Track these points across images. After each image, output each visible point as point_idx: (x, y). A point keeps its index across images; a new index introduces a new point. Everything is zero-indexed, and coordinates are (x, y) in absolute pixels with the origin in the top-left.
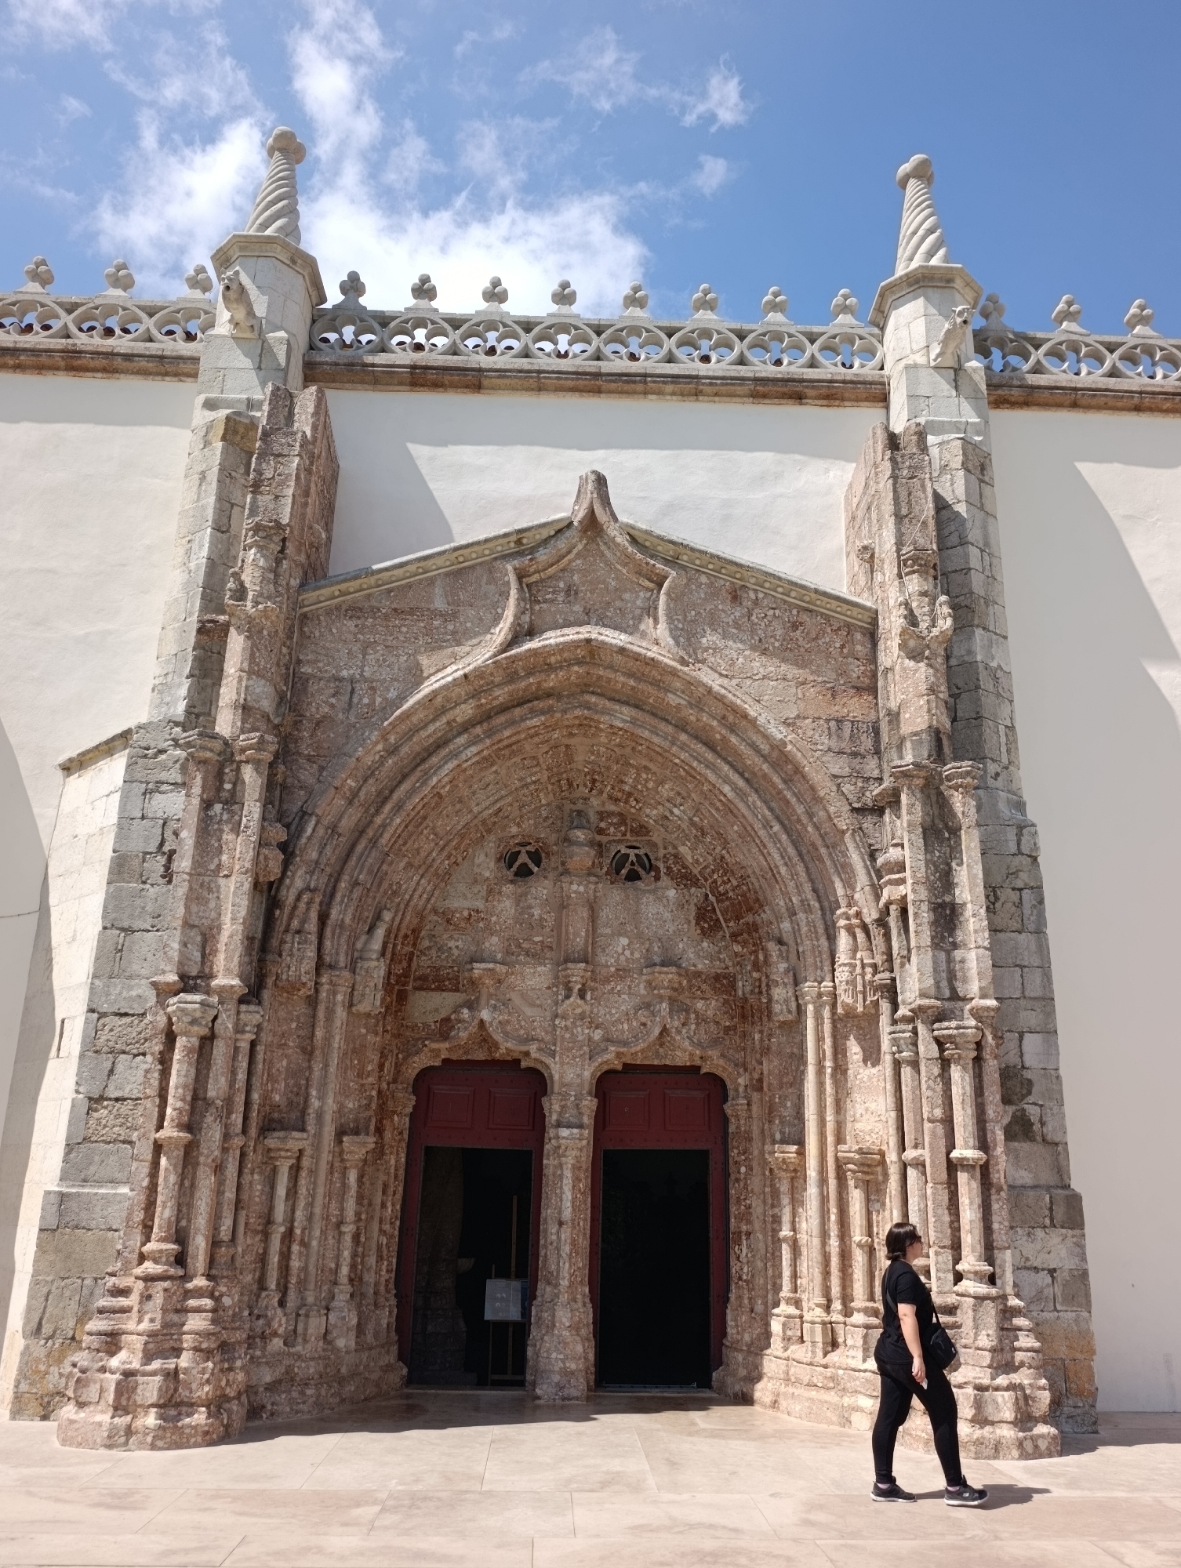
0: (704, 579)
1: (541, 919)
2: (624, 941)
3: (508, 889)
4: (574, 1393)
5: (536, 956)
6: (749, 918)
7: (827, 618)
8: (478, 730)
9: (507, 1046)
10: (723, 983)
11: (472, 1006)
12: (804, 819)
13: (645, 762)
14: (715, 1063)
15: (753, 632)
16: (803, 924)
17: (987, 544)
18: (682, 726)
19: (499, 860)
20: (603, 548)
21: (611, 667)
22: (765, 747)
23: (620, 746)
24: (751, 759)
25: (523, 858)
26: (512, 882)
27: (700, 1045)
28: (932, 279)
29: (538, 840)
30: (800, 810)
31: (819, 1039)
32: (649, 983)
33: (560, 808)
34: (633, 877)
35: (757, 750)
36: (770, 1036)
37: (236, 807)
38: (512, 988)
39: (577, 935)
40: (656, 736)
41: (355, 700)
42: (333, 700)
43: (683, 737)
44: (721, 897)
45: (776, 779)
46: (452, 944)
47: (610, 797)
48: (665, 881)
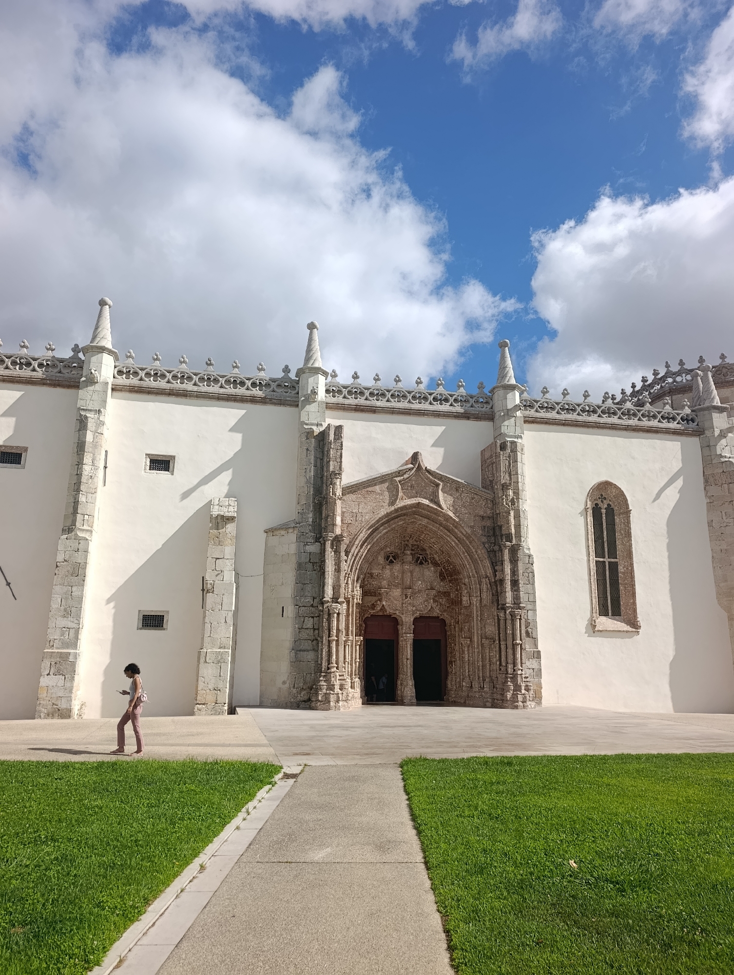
0: (448, 484)
1: (397, 576)
2: (420, 582)
3: (388, 567)
5: (396, 586)
6: (456, 577)
7: (481, 497)
9: (389, 611)
10: (446, 594)
11: (380, 600)
12: (475, 553)
13: (428, 533)
14: (446, 616)
15: (462, 500)
16: (473, 581)
18: (441, 525)
19: (384, 558)
20: (421, 474)
21: (423, 509)
22: (465, 533)
23: (421, 528)
24: (459, 534)
25: (391, 558)
26: (389, 565)
27: (441, 611)
29: (395, 553)
30: (474, 550)
31: (477, 612)
32: (427, 594)
33: (401, 543)
34: (421, 563)
35: (463, 534)
36: (461, 610)
38: (390, 595)
39: (407, 580)
40: (433, 527)
41: (357, 519)
42: (351, 519)
43: (441, 528)
44: (446, 570)
45: (467, 542)
46: (373, 583)
47: (415, 540)
48: (430, 565)
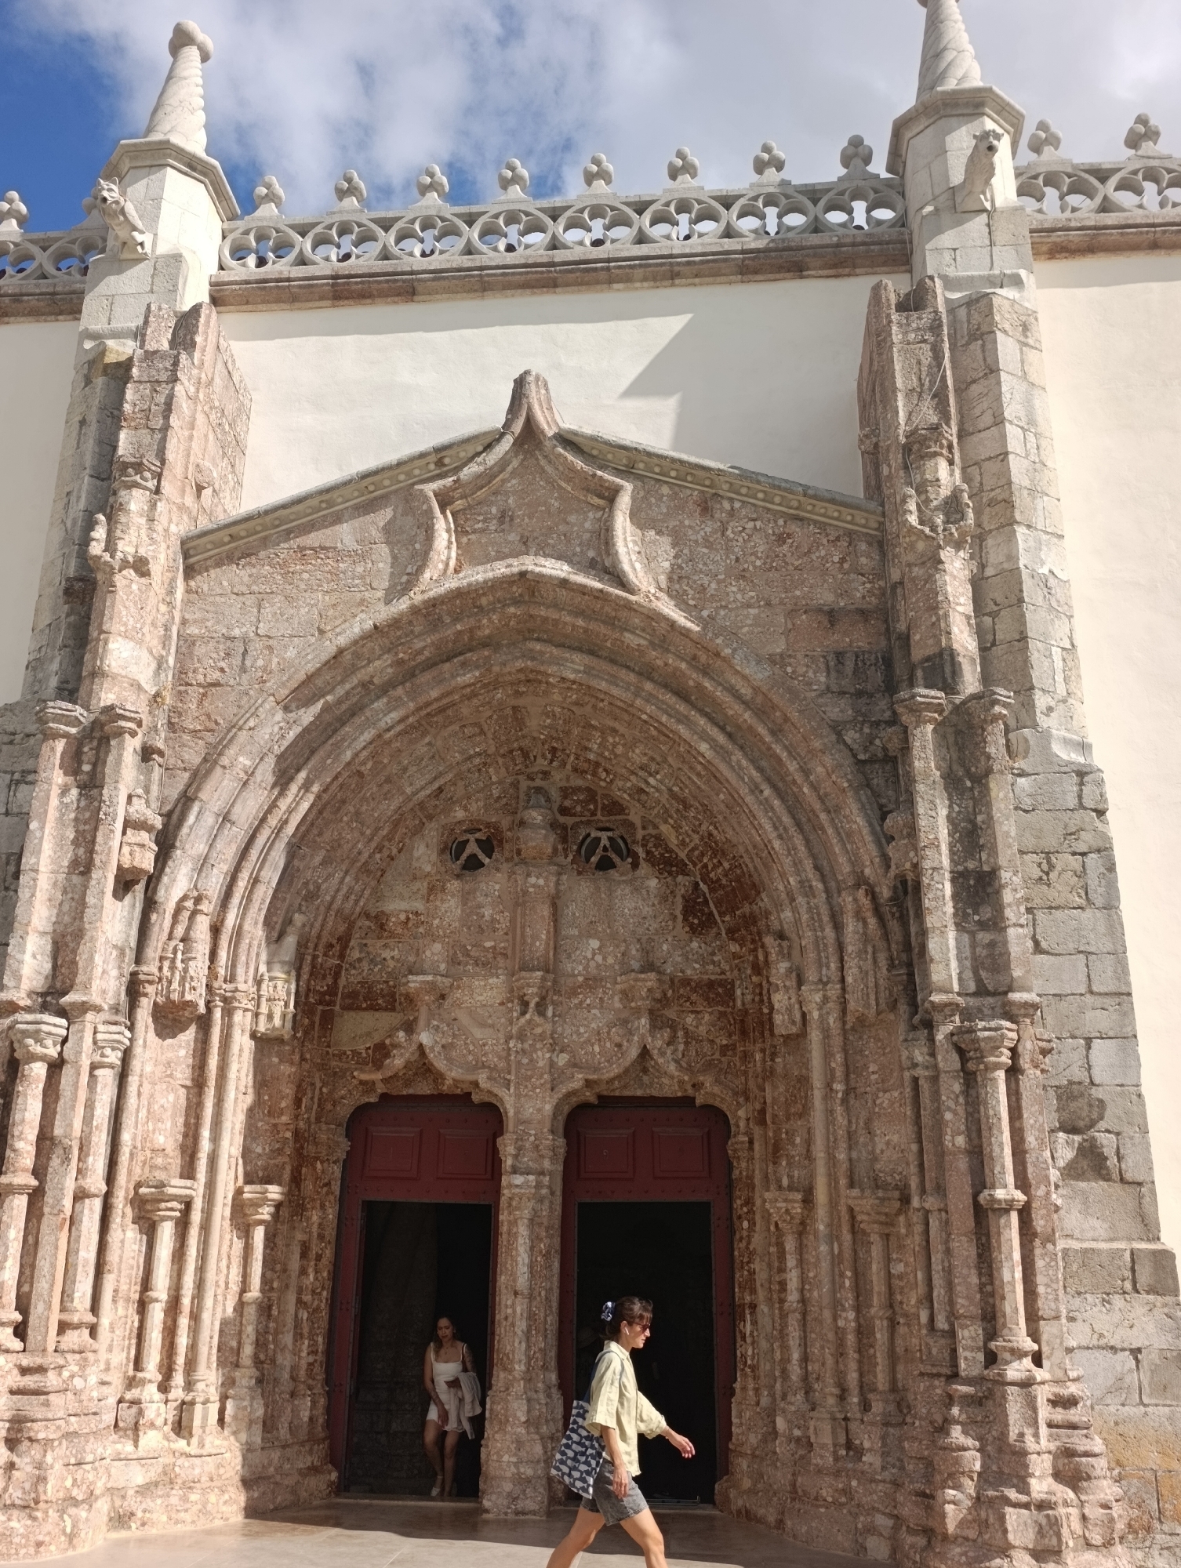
0: (665, 490)
1: (493, 920)
2: (595, 944)
3: (454, 885)
4: (530, 1505)
5: (486, 965)
6: (746, 909)
7: (822, 526)
8: (400, 691)
9: (453, 1074)
10: (717, 991)
11: (410, 1028)
12: (799, 778)
13: (611, 723)
14: (711, 1090)
15: (728, 550)
16: (803, 910)
17: (1032, 422)
18: (647, 672)
19: (442, 851)
20: (543, 462)
21: (555, 605)
22: (746, 691)
23: (576, 703)
24: (734, 708)
25: (472, 848)
26: (458, 876)
27: (689, 1069)
28: (956, 105)
29: (488, 825)
30: (792, 766)
31: (828, 1056)
32: (624, 993)
33: (515, 785)
34: (605, 865)
35: (737, 696)
36: (773, 1055)
37: (95, 792)
38: (458, 1005)
39: (535, 937)
40: (618, 687)
41: (248, 663)
42: (223, 664)
43: (648, 686)
44: (715, 884)
45: (762, 730)
46: (387, 954)
47: (575, 770)
48: (644, 868)
